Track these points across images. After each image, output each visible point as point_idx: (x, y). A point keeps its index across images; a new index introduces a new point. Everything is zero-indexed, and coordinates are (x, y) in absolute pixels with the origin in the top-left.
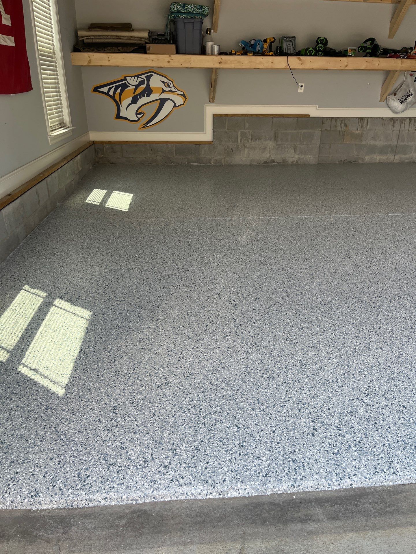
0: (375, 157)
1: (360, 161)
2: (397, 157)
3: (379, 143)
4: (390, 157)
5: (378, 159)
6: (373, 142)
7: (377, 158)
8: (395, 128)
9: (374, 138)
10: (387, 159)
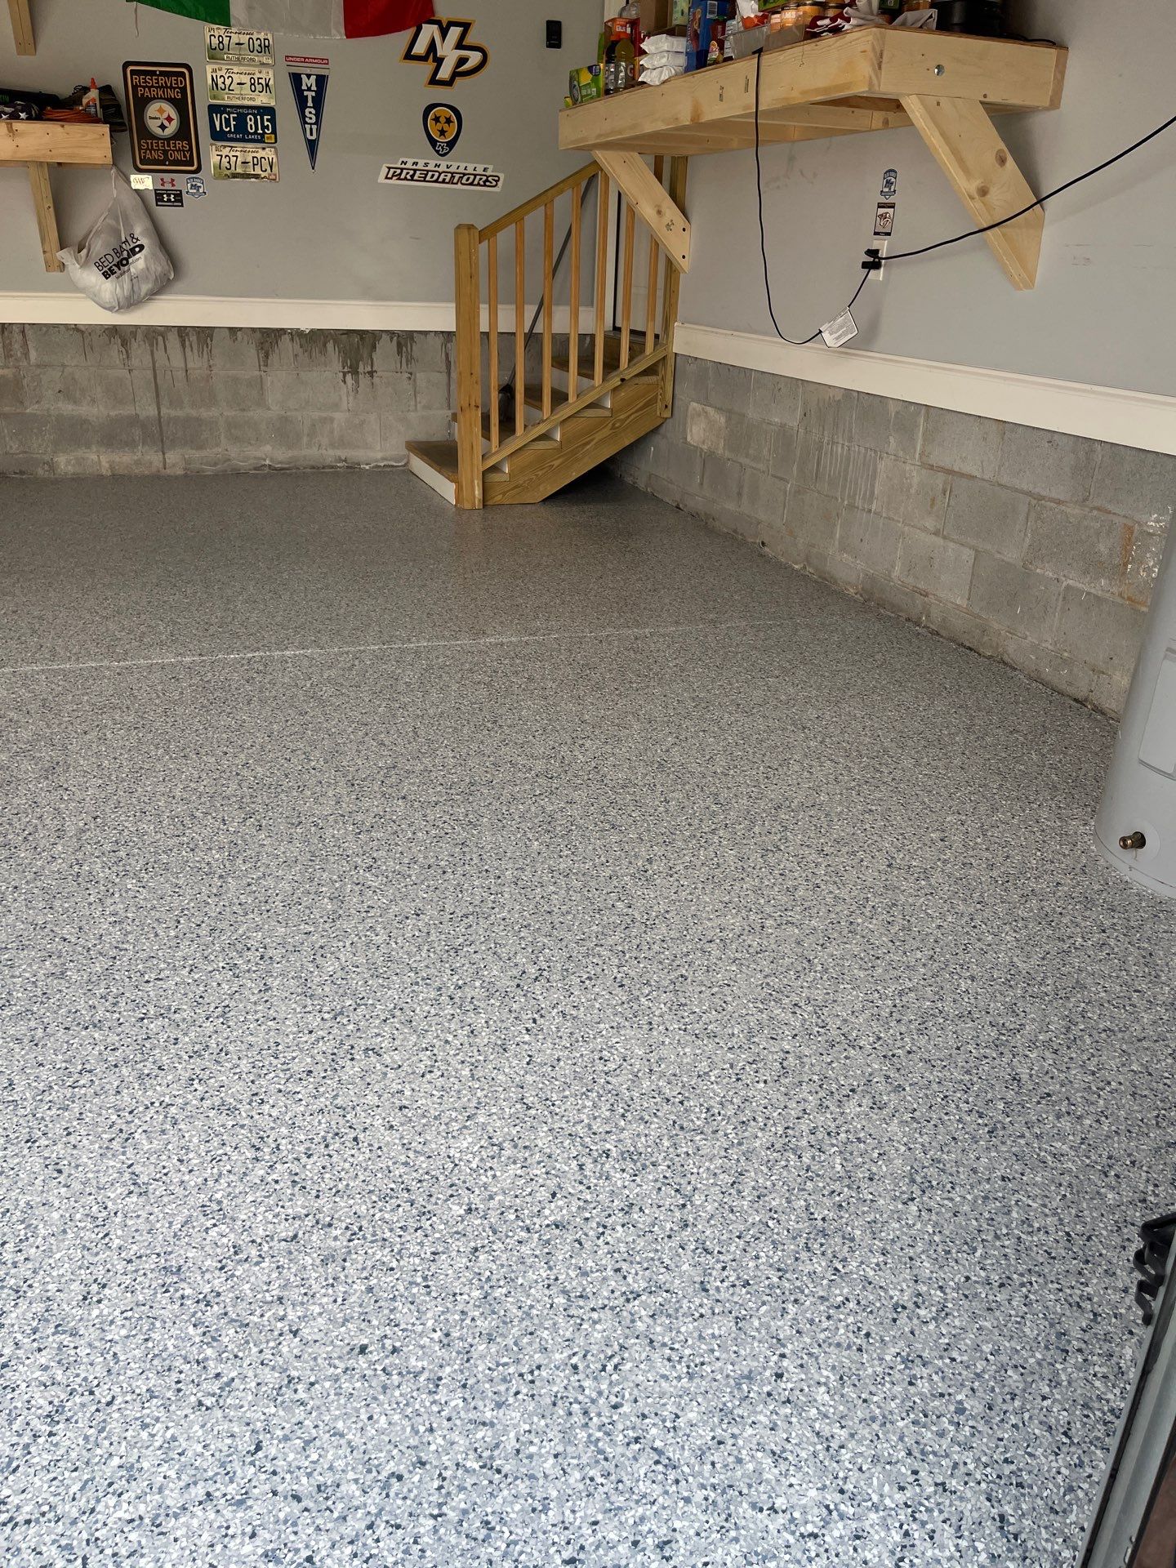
0: (94, 457)
1: (40, 472)
2: (173, 457)
3: (95, 411)
4: (145, 459)
5: (105, 464)
6: (67, 408)
7: (101, 460)
8: (135, 362)
9: (66, 393)
10: (138, 463)
